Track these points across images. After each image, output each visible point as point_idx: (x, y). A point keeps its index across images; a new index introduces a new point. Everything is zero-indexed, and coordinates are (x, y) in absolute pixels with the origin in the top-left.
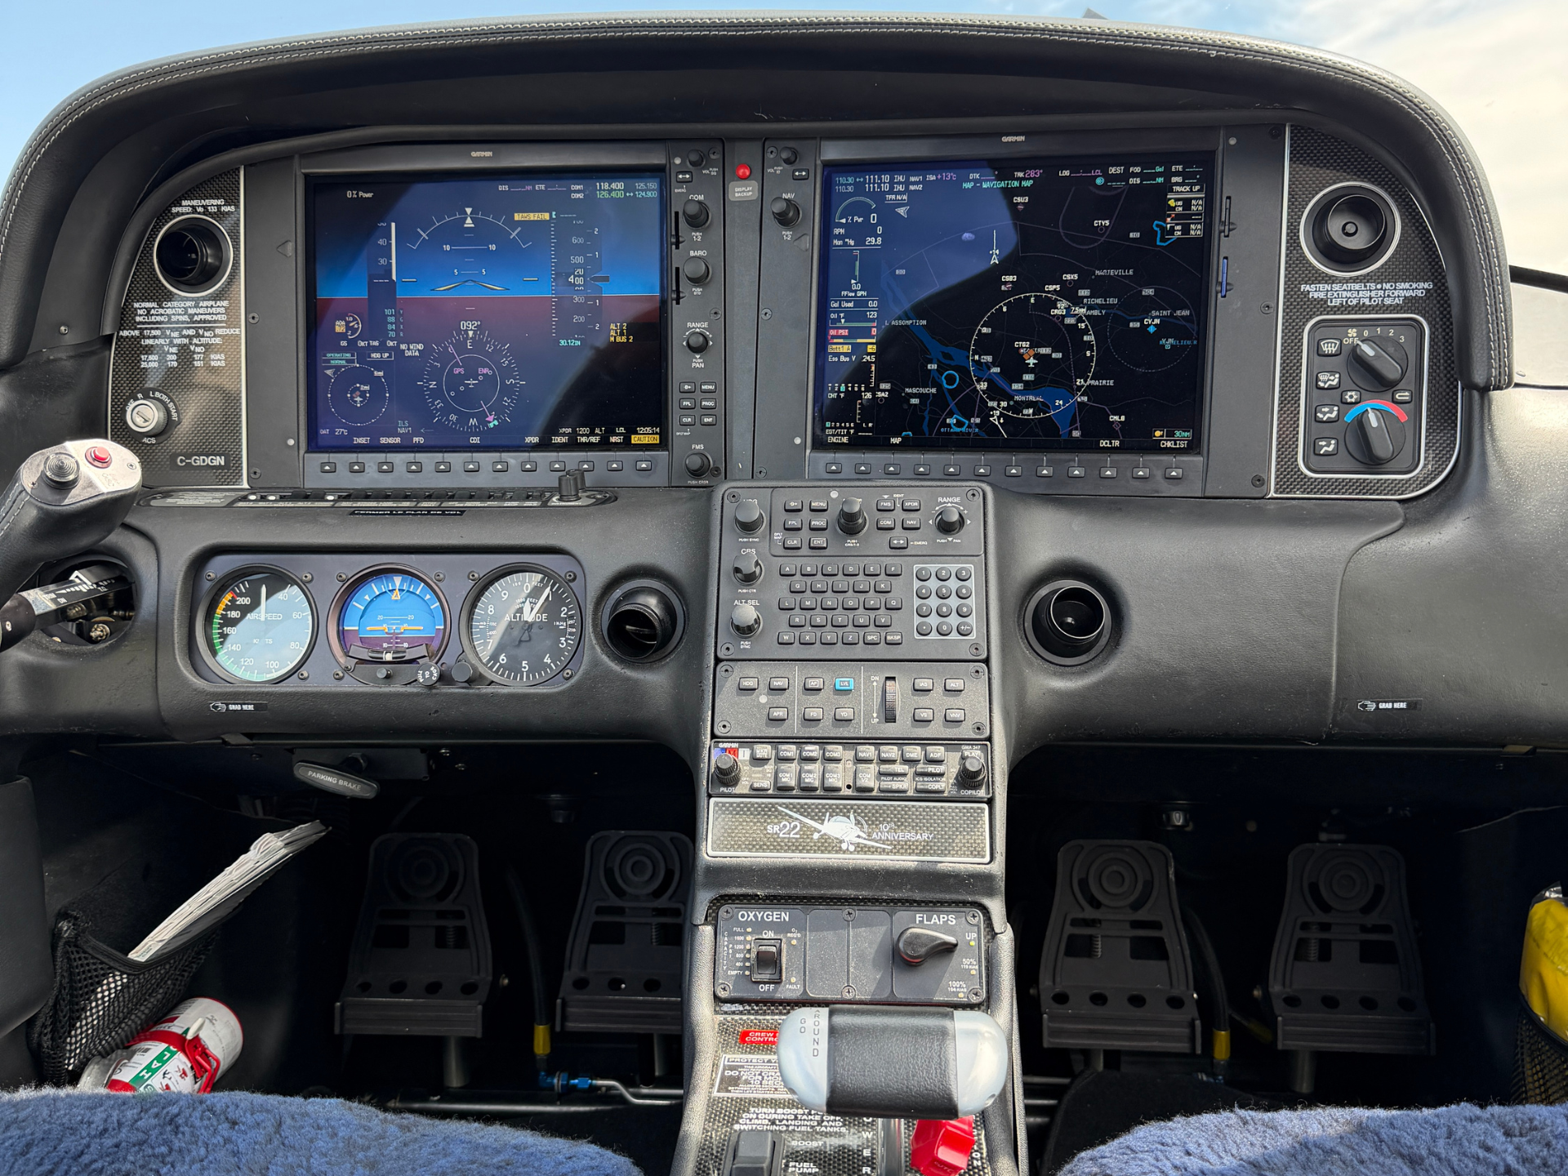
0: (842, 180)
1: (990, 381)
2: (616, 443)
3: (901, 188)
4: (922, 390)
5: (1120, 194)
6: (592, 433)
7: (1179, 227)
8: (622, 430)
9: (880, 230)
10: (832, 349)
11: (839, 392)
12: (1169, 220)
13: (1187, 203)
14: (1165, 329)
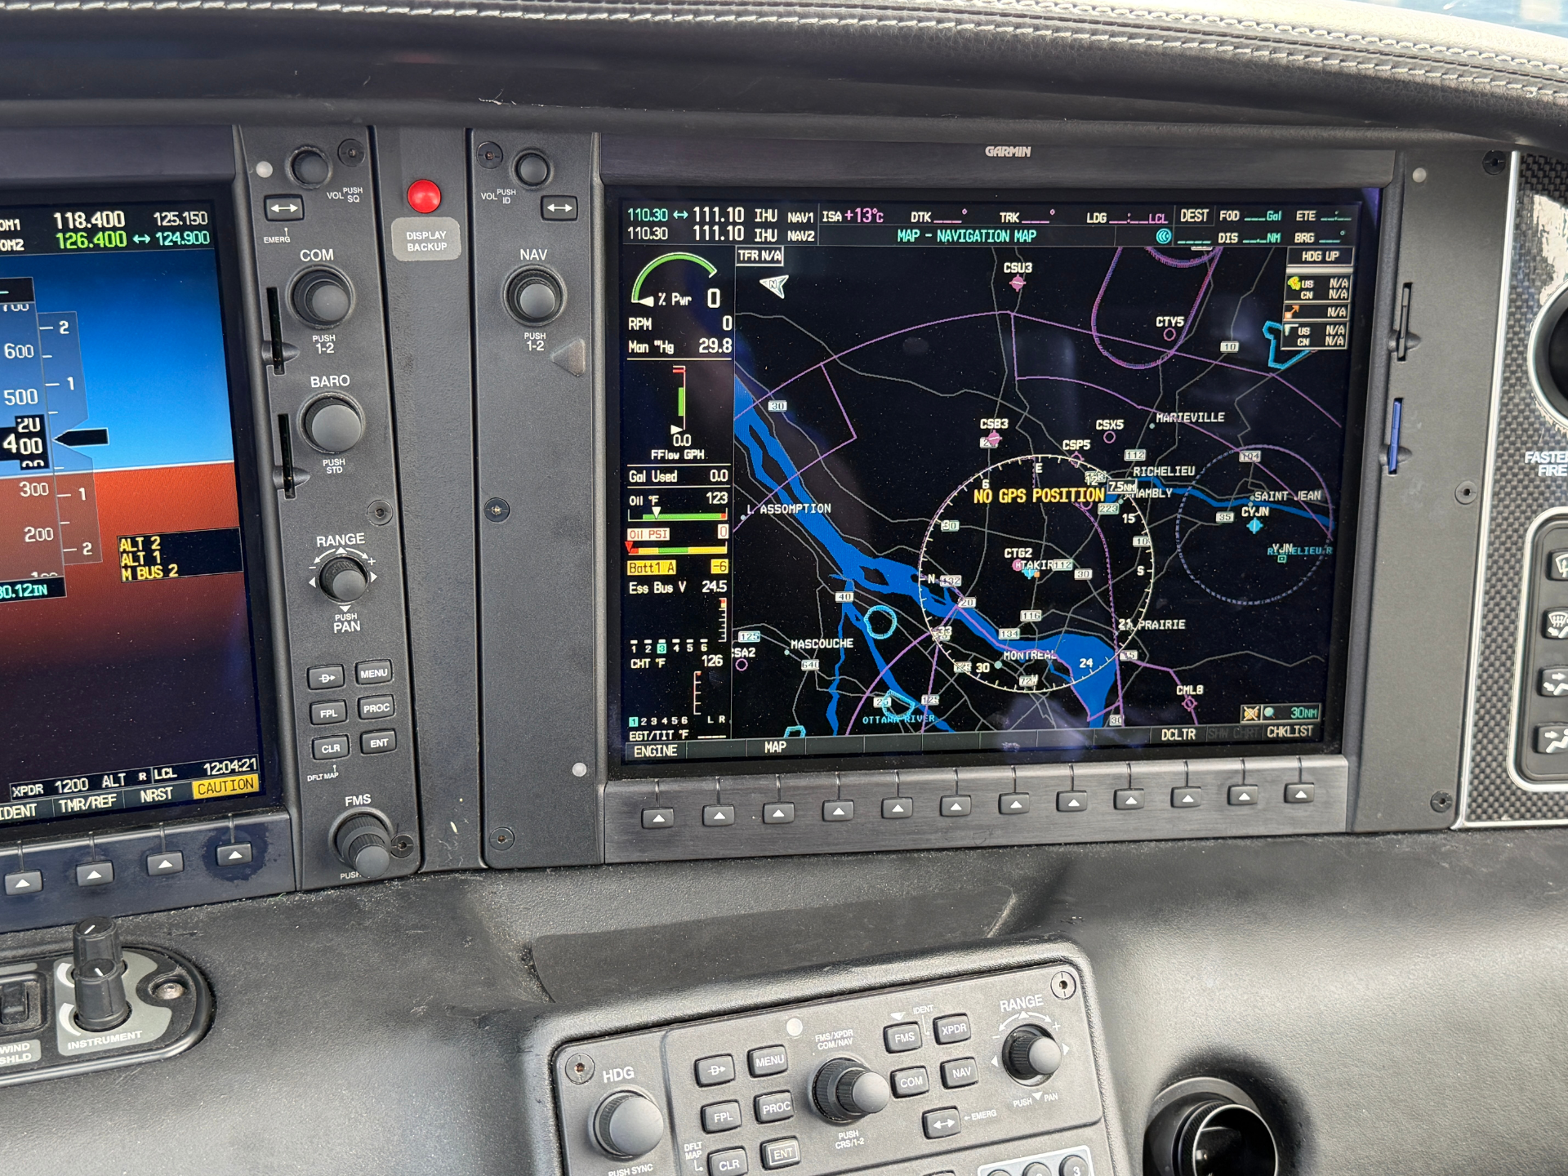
0: (642, 213)
1: (959, 626)
2: (155, 806)
3: (769, 235)
4: (824, 643)
5: (1203, 268)
6: (95, 785)
7: (1306, 331)
8: (168, 773)
9: (728, 323)
10: (635, 568)
11: (654, 655)
12: (1288, 316)
13: (1321, 285)
14: (1280, 524)
